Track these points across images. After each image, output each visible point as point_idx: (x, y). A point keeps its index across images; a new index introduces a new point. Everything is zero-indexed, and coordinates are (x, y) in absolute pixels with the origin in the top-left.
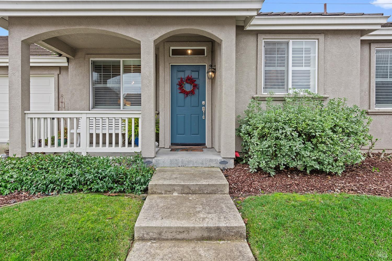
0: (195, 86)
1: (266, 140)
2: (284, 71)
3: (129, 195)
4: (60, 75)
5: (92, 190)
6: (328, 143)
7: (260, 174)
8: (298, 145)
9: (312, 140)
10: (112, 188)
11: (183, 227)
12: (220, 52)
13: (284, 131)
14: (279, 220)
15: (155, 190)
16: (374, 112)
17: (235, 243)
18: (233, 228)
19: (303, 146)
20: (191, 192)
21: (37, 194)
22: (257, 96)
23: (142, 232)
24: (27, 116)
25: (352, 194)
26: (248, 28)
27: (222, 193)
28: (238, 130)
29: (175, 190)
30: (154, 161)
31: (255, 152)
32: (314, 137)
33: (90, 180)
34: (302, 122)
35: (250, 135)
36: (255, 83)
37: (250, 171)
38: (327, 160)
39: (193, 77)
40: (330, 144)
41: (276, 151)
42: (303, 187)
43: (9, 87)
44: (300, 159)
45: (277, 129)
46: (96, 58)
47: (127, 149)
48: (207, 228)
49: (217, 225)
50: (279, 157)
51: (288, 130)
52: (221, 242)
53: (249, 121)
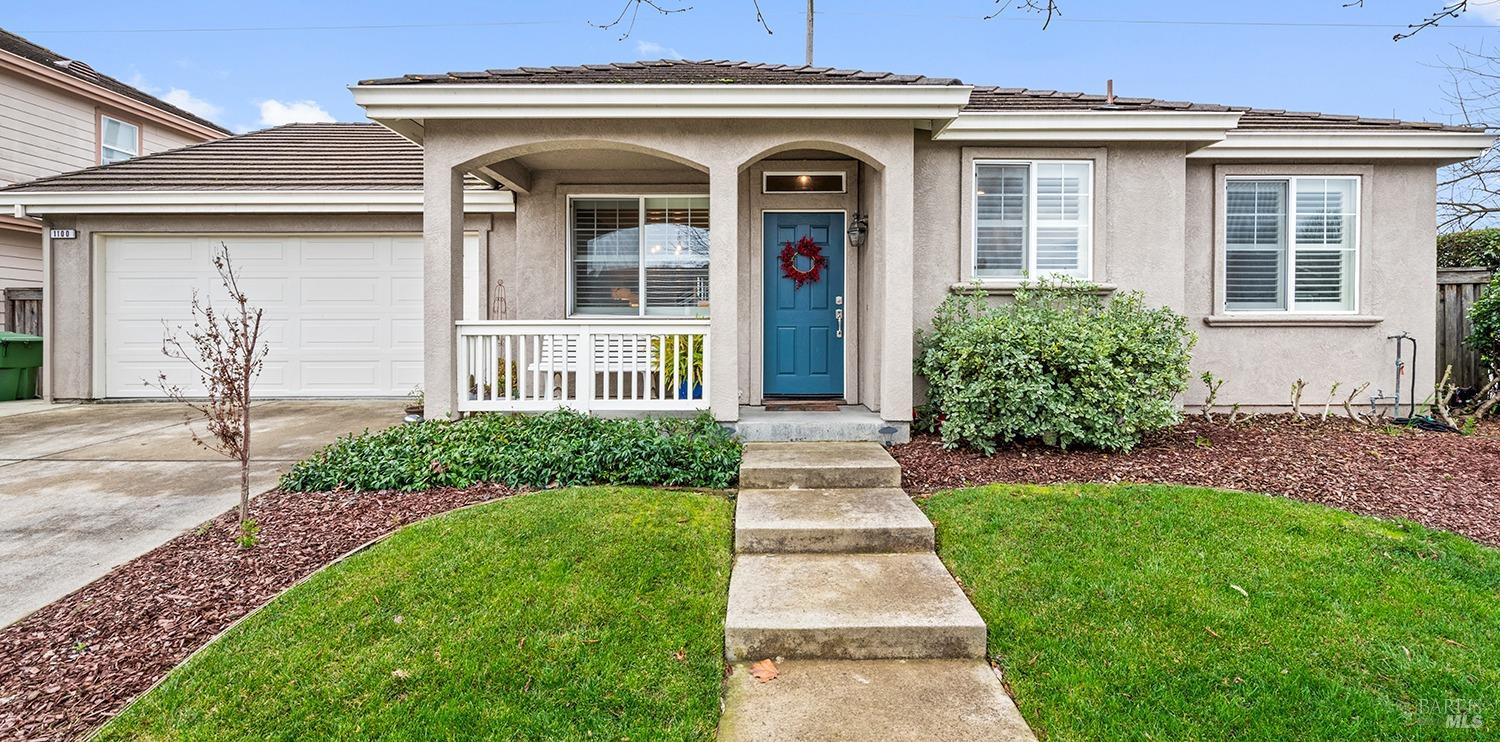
0: (821, 262)
1: (977, 380)
2: (1020, 229)
3: (701, 489)
4: (491, 233)
5: (629, 480)
6: (1103, 386)
7: (965, 453)
8: (1041, 389)
9: (1072, 380)
10: (667, 476)
11: (822, 531)
12: (880, 187)
13: (1012, 362)
14: (995, 520)
15: (753, 481)
16: (1222, 322)
17: (914, 555)
18: (911, 531)
19: (1053, 391)
20: (826, 485)
21: (521, 487)
22: (961, 285)
23: (750, 540)
24: (461, 332)
25: (1142, 484)
26: (941, 137)
27: (887, 484)
28: (919, 363)
29: (793, 481)
30: (737, 427)
31: (955, 406)
32: (1077, 373)
33: (623, 459)
34: (1051, 341)
35: (943, 371)
36: (956, 258)
37: (945, 447)
38: (1101, 422)
39: (814, 241)
40: (1108, 387)
41: (996, 402)
42: (1049, 474)
43: (425, 268)
44: (1046, 420)
45: (998, 358)
46: (581, 192)
47: (676, 405)
48: (865, 531)
49: (882, 527)
50: (1004, 415)
51: (1022, 358)
52: (891, 555)
53: (943, 342)
